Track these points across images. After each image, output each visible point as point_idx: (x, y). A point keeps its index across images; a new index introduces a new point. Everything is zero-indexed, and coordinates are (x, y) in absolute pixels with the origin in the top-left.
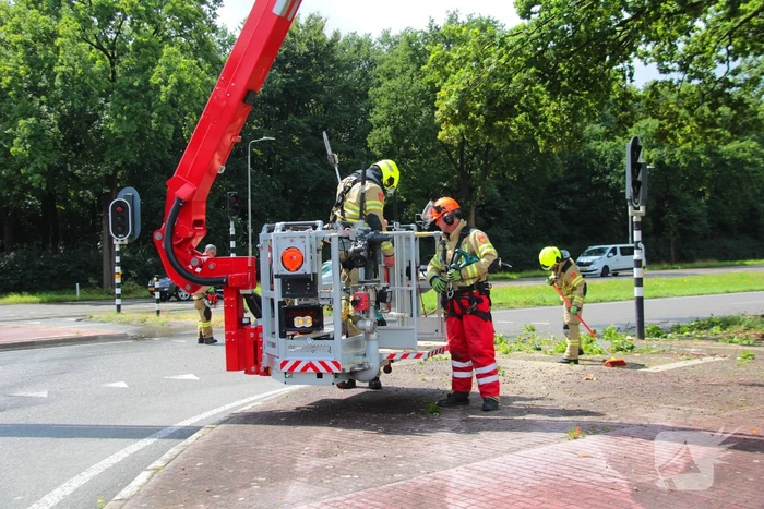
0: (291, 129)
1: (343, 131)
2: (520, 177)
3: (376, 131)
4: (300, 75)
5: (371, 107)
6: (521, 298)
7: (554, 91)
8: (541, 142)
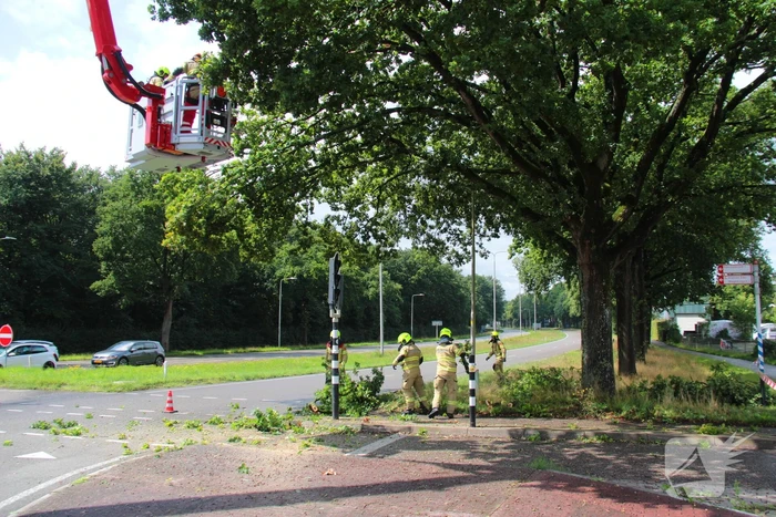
0: (29, 232)
1: (73, 238)
2: (206, 279)
3: (100, 239)
4: (41, 191)
5: (98, 221)
6: (216, 375)
7: (258, 214)
8: (243, 253)
